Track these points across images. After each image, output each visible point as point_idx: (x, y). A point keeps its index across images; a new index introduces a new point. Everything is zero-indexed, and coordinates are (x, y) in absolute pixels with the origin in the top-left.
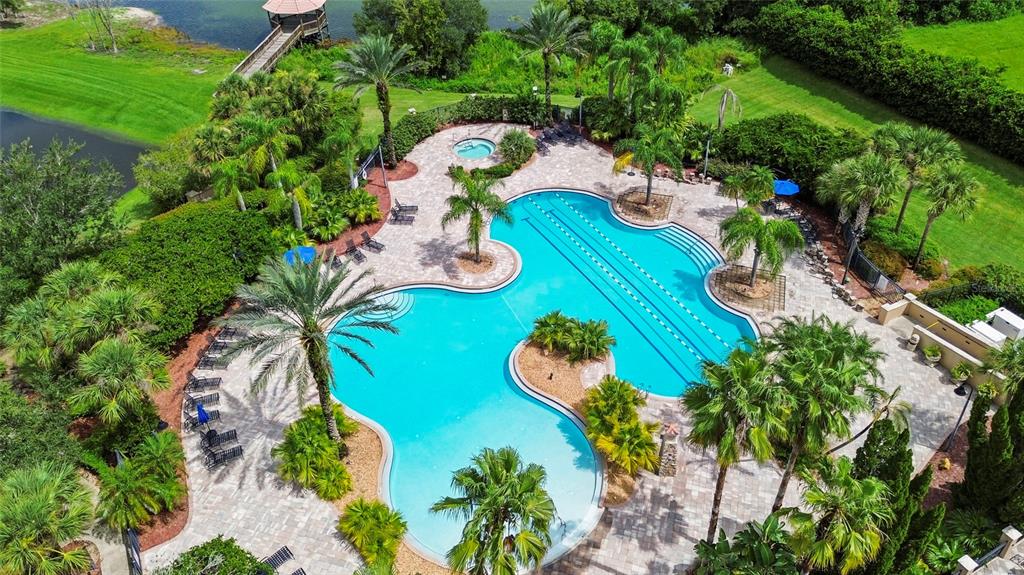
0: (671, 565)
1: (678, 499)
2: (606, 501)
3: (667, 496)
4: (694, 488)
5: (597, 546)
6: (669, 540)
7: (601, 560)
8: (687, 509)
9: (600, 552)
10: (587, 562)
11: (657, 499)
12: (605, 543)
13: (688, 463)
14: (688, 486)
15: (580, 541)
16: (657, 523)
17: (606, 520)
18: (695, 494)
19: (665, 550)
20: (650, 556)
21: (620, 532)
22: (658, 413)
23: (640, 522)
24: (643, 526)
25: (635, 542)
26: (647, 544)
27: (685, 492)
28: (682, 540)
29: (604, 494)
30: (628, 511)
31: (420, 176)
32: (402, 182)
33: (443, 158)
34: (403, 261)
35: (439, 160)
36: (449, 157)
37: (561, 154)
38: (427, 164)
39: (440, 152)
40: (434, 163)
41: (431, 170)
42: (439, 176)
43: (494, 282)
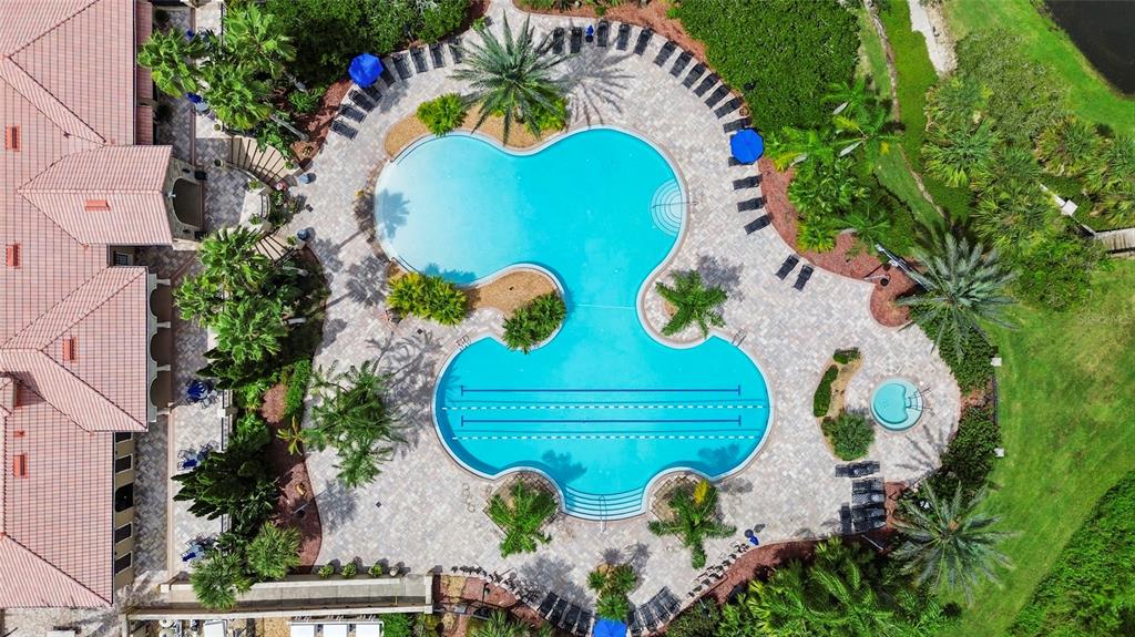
0: (335, 274)
1: (371, 308)
2: (394, 265)
3: (377, 303)
4: (373, 324)
5: (370, 241)
6: (350, 284)
7: (359, 237)
8: (362, 309)
9: (364, 241)
10: (363, 229)
11: (378, 296)
12: (369, 246)
13: (393, 333)
14: (376, 320)
15: (378, 234)
16: (363, 284)
17: (382, 257)
18: (370, 321)
19: (345, 277)
20: (346, 267)
21: (370, 259)
22: (441, 343)
23: (369, 276)
24: (365, 275)
25: (359, 263)
26: (354, 269)
27: (374, 316)
28: (346, 291)
29: (399, 267)
30: (379, 274)
31: (869, 322)
32: (866, 299)
33: (890, 361)
34: (721, 244)
35: (891, 354)
36: (891, 368)
37: (832, 489)
38: (889, 339)
39: (907, 364)
40: (887, 347)
41: (872, 336)
42: (856, 339)
43: (646, 306)
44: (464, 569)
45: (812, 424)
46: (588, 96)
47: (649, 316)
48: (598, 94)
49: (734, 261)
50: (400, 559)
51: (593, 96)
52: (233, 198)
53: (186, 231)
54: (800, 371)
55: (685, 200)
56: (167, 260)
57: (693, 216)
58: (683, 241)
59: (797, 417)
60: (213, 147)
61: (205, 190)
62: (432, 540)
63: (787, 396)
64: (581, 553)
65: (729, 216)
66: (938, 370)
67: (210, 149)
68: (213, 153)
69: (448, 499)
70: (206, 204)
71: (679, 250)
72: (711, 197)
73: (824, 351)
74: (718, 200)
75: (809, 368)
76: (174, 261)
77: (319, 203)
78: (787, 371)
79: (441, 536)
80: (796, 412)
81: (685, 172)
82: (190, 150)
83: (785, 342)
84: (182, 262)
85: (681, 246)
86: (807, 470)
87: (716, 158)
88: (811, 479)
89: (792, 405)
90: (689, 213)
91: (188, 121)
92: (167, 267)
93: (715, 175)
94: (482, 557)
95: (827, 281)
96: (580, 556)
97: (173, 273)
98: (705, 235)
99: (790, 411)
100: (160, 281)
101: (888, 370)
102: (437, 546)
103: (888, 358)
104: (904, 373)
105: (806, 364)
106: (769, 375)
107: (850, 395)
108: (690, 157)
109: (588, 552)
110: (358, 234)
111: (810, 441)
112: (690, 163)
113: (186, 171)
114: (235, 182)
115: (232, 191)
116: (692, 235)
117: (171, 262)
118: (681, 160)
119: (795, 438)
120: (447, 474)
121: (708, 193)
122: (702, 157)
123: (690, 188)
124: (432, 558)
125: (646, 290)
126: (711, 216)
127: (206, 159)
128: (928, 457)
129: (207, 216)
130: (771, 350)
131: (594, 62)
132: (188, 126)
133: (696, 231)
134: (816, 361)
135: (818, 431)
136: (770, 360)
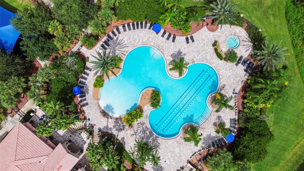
0: (112, 131)
1: (125, 130)
2: (120, 118)
3: (125, 128)
4: (128, 132)
5: (111, 119)
6: (117, 130)
7: (109, 120)
8: (124, 131)
9: (110, 120)
10: (108, 118)
11: (124, 126)
12: (112, 120)
13: (134, 130)
15: (111, 116)
16: (119, 127)
17: (117, 119)
19: (114, 130)
20: (113, 128)
21: (115, 121)
22: (144, 122)
23: (118, 124)
24: (117, 125)
25: (114, 125)
26: (114, 127)
27: (127, 130)
28: (117, 132)
29: (122, 117)
30: (119, 122)
31: (212, 34)
32: (207, 30)
33: (223, 36)
34: (171, 49)
35: (222, 35)
36: (225, 37)
37: (239, 69)
38: (219, 32)
39: (227, 33)
40: (220, 34)
41: (215, 35)
42: (213, 39)
43: (171, 75)
44: (192, 155)
45: (222, 62)
46: (119, 51)
47: (173, 76)
48: (121, 48)
49: (177, 50)
50: (180, 166)
51: (120, 50)
52: (80, 139)
53: (79, 154)
54: (210, 56)
55: (157, 49)
56: (81, 162)
57: (161, 50)
58: (164, 56)
59: (219, 64)
60: (66, 134)
61: (73, 143)
62: (181, 157)
63: (213, 62)
64: (209, 129)
65: (167, 43)
66: (233, 28)
67: (66, 135)
68: (67, 135)
69: (176, 147)
70: (76, 145)
71: (165, 59)
72: (161, 43)
73: (210, 47)
74: (162, 42)
75: (211, 53)
76: (82, 161)
77: (95, 122)
78: (208, 58)
79: (182, 154)
80: (217, 63)
81: (151, 44)
82: (63, 139)
83: (202, 53)
84: (84, 160)
85: (165, 58)
86: (231, 71)
87: (153, 36)
88: (233, 72)
89: (215, 63)
90: (160, 51)
91: (57, 135)
92: (82, 163)
93: (157, 39)
94: (193, 150)
95: (197, 35)
96: (210, 130)
97: (84, 163)
98: (167, 51)
99: (217, 64)
100: (84, 167)
101: (225, 38)
102: (183, 157)
103: (222, 36)
104: (228, 35)
105: (210, 53)
106: (205, 62)
107: (223, 50)
108: (149, 41)
109: (210, 128)
110: (108, 120)
111: (226, 65)
112: (150, 42)
113: (67, 144)
114: (77, 135)
115: (78, 137)
116: (165, 54)
117: (82, 162)
118: (148, 43)
119: (223, 68)
120: (171, 143)
121: (159, 44)
122: (151, 38)
123: (155, 46)
124: (185, 160)
125: (168, 72)
126: (164, 47)
127: (68, 137)
128: (249, 45)
129: (79, 147)
130: (201, 57)
131: (114, 44)
132: (58, 135)
133: (165, 52)
134: (211, 51)
135: (225, 62)
136: (203, 60)
